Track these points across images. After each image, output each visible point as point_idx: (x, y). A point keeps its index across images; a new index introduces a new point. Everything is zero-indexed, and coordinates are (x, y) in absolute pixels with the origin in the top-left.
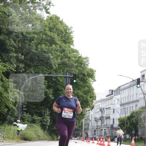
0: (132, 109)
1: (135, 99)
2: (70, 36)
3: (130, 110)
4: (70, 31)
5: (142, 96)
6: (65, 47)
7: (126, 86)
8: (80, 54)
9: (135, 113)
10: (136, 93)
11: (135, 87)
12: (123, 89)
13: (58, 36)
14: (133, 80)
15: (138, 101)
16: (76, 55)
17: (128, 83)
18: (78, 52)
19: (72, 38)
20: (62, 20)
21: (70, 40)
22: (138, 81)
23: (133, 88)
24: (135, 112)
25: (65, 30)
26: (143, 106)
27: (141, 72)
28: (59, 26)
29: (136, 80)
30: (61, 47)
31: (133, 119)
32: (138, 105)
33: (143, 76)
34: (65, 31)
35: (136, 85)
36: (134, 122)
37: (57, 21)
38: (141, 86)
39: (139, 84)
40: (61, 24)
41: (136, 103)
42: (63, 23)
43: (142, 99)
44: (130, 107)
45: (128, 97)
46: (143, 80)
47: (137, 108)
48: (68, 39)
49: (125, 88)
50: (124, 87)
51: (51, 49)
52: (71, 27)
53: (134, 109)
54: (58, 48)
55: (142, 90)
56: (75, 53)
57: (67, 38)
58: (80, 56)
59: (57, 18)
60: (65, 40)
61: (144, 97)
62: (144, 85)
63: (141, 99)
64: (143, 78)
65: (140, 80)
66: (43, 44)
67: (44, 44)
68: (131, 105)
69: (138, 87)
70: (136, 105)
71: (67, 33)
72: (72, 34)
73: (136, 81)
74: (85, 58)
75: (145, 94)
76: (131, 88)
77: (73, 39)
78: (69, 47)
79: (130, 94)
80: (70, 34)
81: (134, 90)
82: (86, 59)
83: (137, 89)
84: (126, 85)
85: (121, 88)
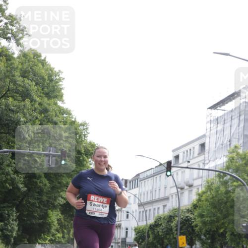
0: (158, 213)
1: (162, 196)
2: (57, 87)
3: (154, 213)
4: (57, 77)
5: (174, 190)
6: (49, 105)
7: (149, 173)
8: (74, 117)
9: (162, 220)
10: (165, 185)
11: (164, 175)
12: (144, 179)
13: (36, 84)
14: (161, 164)
15: (167, 199)
16: (66, 119)
17: (151, 169)
18: (70, 114)
19: (61, 89)
20: (45, 58)
21: (57, 94)
22: (169, 166)
23: (160, 176)
24: (163, 217)
25: (50, 76)
26: (175, 207)
27: (173, 151)
28: (39, 69)
29: (164, 164)
30: (42, 105)
31: (158, 229)
32: (167, 206)
33: (177, 157)
34: (48, 77)
35: (164, 172)
36: (160, 234)
37: (36, 60)
38: (172, 174)
39: (170, 171)
40: (43, 65)
41: (164, 203)
42: (46, 63)
43: (174, 196)
44: (155, 209)
45: (151, 192)
46: (176, 164)
47: (165, 210)
48: (54, 91)
49: (148, 177)
50: (145, 175)
51: (23, 107)
52: (60, 71)
53: (161, 213)
54: (37, 105)
55: (174, 180)
56: (65, 115)
57: (52, 90)
58: (73, 120)
59: (37, 55)
60: (49, 93)
61: (178, 192)
62: (177, 173)
63: (172, 196)
64: (176, 162)
65: (172, 165)
66: (10, 98)
67: (12, 97)
68: (156, 206)
69: (168, 176)
70: (165, 206)
71: (51, 80)
72: (60, 83)
73: (166, 165)
74: (81, 125)
75: (179, 188)
76: (156, 178)
77: (63, 91)
78: (56, 104)
79: (154, 187)
80: (57, 82)
81: (162, 180)
82: (83, 125)
83: (166, 179)
84: (149, 171)
85: (141, 176)
